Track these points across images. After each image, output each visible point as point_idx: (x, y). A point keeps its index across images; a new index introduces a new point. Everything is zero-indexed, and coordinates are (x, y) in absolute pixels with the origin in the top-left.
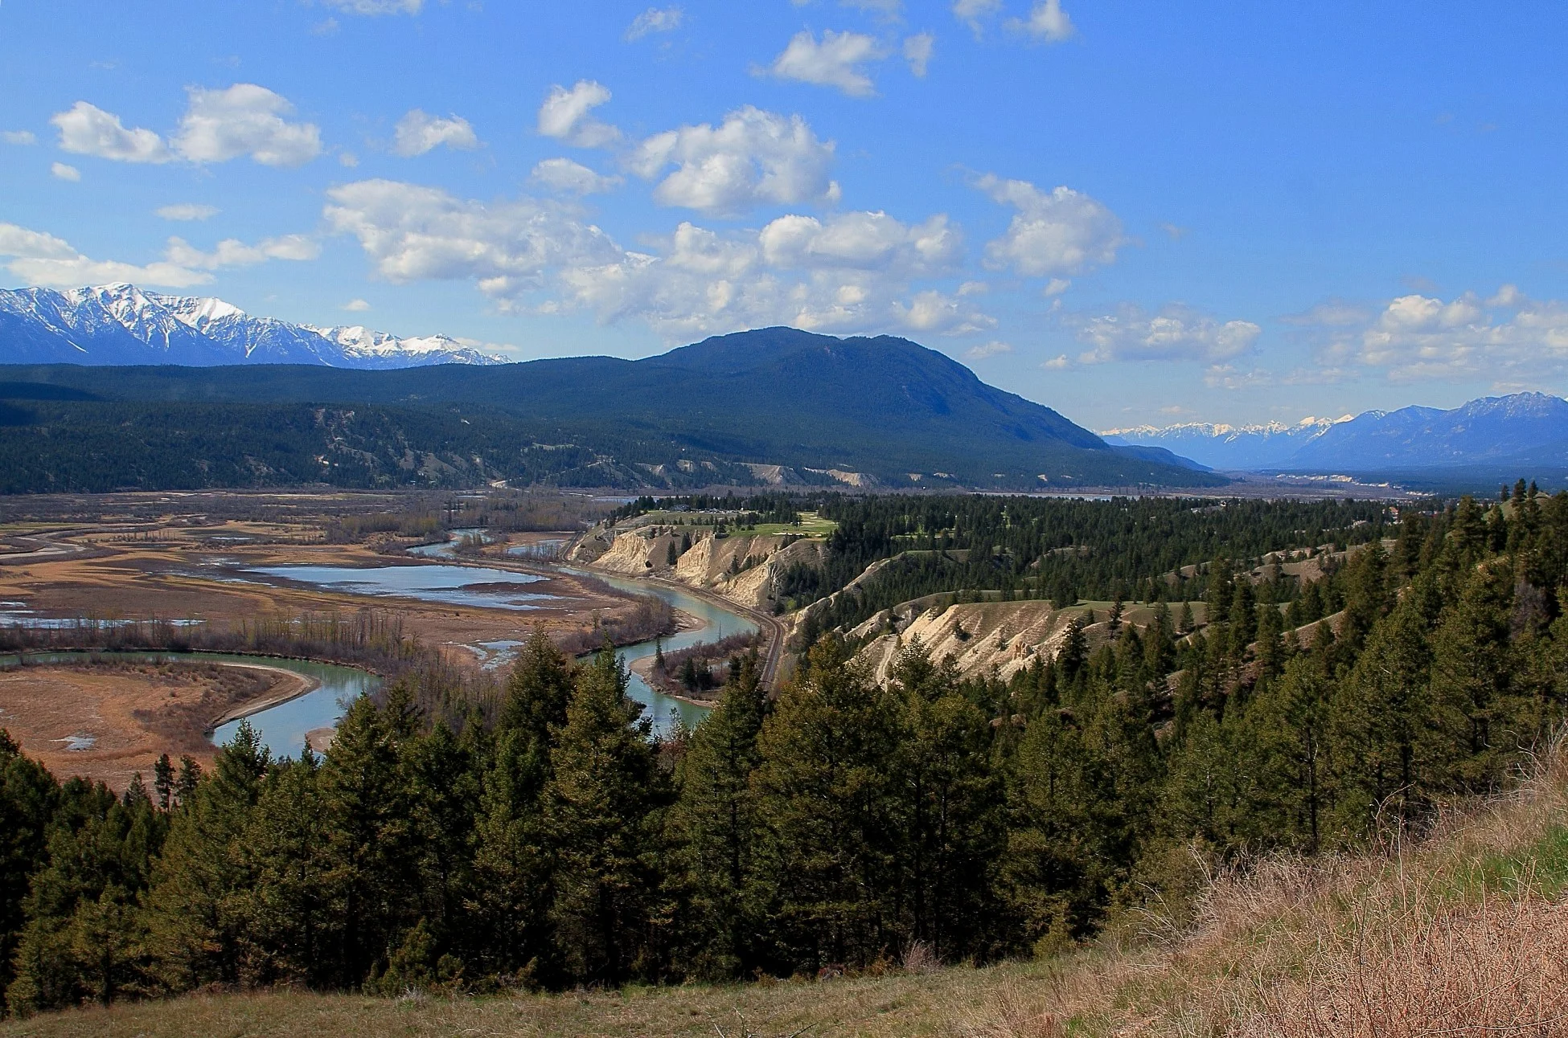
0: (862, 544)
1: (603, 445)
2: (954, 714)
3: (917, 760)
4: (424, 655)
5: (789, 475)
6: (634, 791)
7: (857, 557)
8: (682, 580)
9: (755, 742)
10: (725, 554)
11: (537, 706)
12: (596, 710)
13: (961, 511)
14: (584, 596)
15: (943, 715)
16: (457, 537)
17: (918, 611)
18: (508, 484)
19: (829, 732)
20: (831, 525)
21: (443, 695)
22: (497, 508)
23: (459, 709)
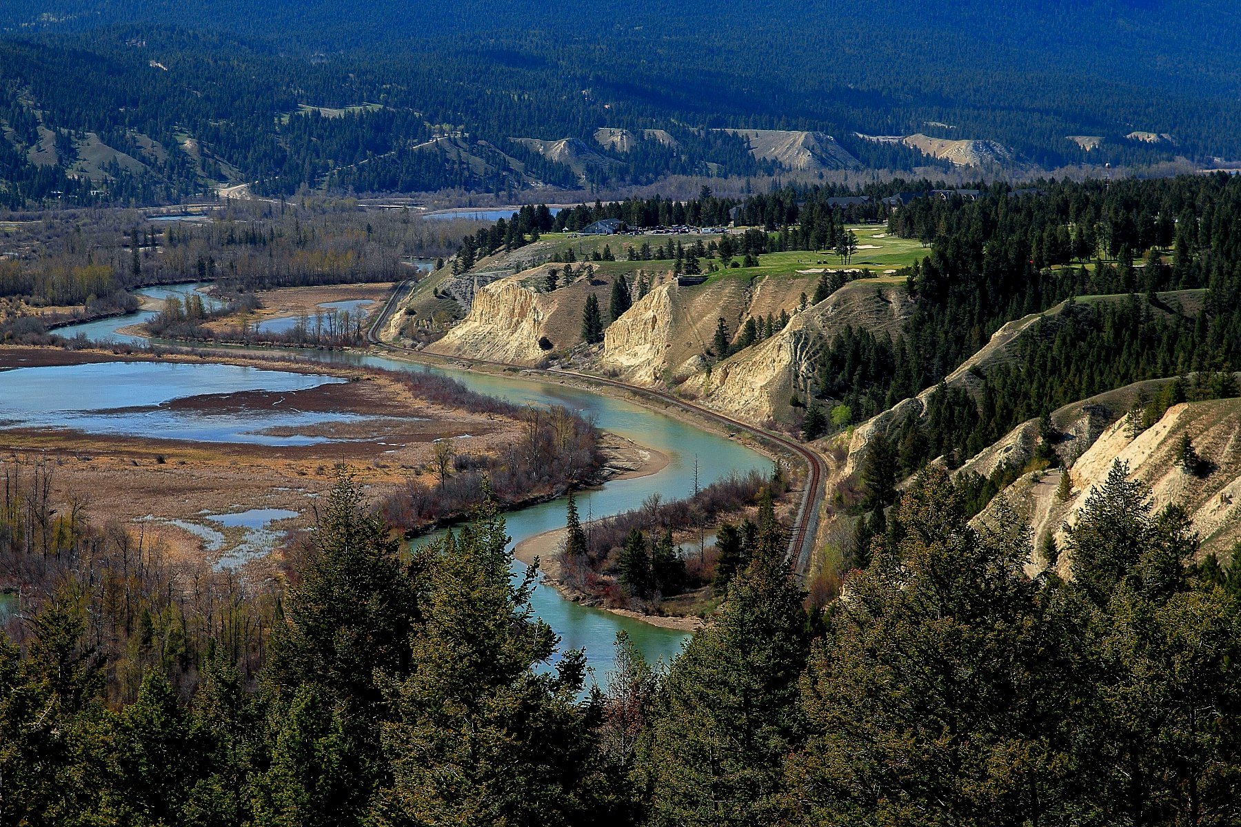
0: (981, 284)
1: (442, 104)
2: (1206, 624)
3: (1133, 725)
4: (96, 546)
5: (824, 150)
6: (553, 803)
7: (972, 315)
8: (614, 374)
9: (796, 694)
10: (701, 316)
11: (344, 638)
12: (470, 639)
13: (1186, 211)
14: (416, 413)
15: (1182, 628)
16: (154, 302)
17: (1103, 419)
18: (253, 190)
19: (948, 670)
20: (916, 249)
21: (137, 623)
22: (231, 241)
23: (172, 651)
